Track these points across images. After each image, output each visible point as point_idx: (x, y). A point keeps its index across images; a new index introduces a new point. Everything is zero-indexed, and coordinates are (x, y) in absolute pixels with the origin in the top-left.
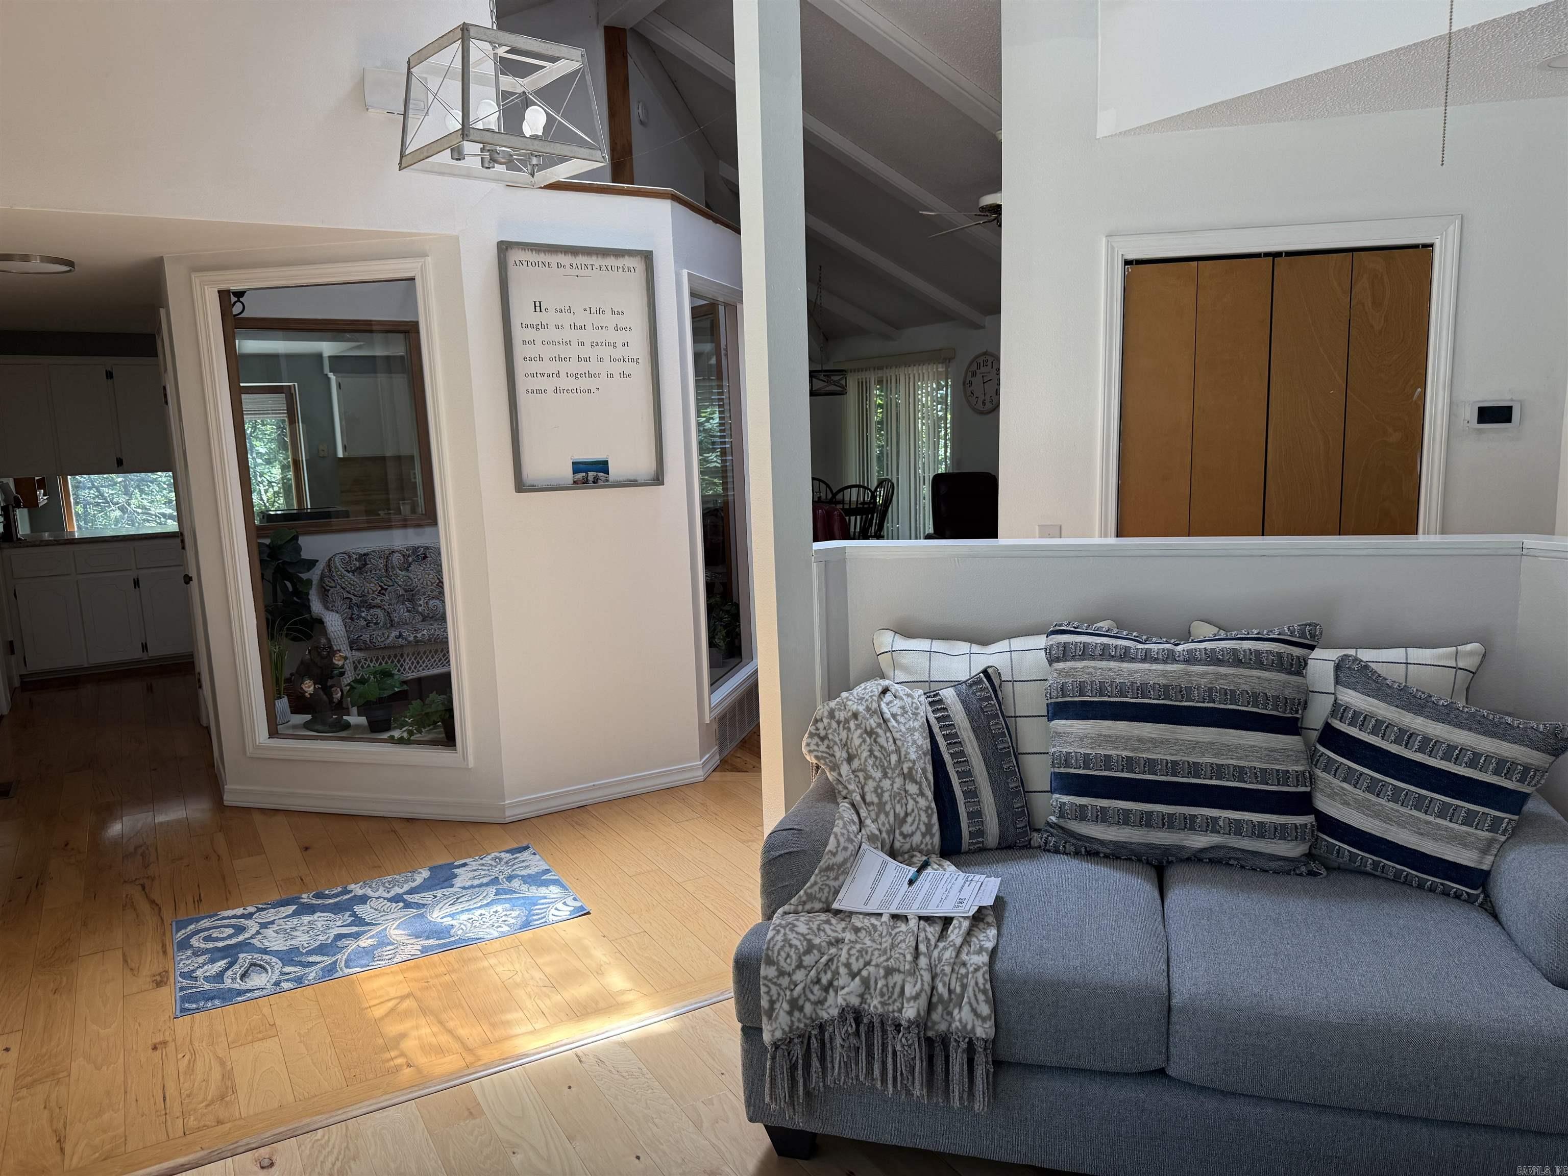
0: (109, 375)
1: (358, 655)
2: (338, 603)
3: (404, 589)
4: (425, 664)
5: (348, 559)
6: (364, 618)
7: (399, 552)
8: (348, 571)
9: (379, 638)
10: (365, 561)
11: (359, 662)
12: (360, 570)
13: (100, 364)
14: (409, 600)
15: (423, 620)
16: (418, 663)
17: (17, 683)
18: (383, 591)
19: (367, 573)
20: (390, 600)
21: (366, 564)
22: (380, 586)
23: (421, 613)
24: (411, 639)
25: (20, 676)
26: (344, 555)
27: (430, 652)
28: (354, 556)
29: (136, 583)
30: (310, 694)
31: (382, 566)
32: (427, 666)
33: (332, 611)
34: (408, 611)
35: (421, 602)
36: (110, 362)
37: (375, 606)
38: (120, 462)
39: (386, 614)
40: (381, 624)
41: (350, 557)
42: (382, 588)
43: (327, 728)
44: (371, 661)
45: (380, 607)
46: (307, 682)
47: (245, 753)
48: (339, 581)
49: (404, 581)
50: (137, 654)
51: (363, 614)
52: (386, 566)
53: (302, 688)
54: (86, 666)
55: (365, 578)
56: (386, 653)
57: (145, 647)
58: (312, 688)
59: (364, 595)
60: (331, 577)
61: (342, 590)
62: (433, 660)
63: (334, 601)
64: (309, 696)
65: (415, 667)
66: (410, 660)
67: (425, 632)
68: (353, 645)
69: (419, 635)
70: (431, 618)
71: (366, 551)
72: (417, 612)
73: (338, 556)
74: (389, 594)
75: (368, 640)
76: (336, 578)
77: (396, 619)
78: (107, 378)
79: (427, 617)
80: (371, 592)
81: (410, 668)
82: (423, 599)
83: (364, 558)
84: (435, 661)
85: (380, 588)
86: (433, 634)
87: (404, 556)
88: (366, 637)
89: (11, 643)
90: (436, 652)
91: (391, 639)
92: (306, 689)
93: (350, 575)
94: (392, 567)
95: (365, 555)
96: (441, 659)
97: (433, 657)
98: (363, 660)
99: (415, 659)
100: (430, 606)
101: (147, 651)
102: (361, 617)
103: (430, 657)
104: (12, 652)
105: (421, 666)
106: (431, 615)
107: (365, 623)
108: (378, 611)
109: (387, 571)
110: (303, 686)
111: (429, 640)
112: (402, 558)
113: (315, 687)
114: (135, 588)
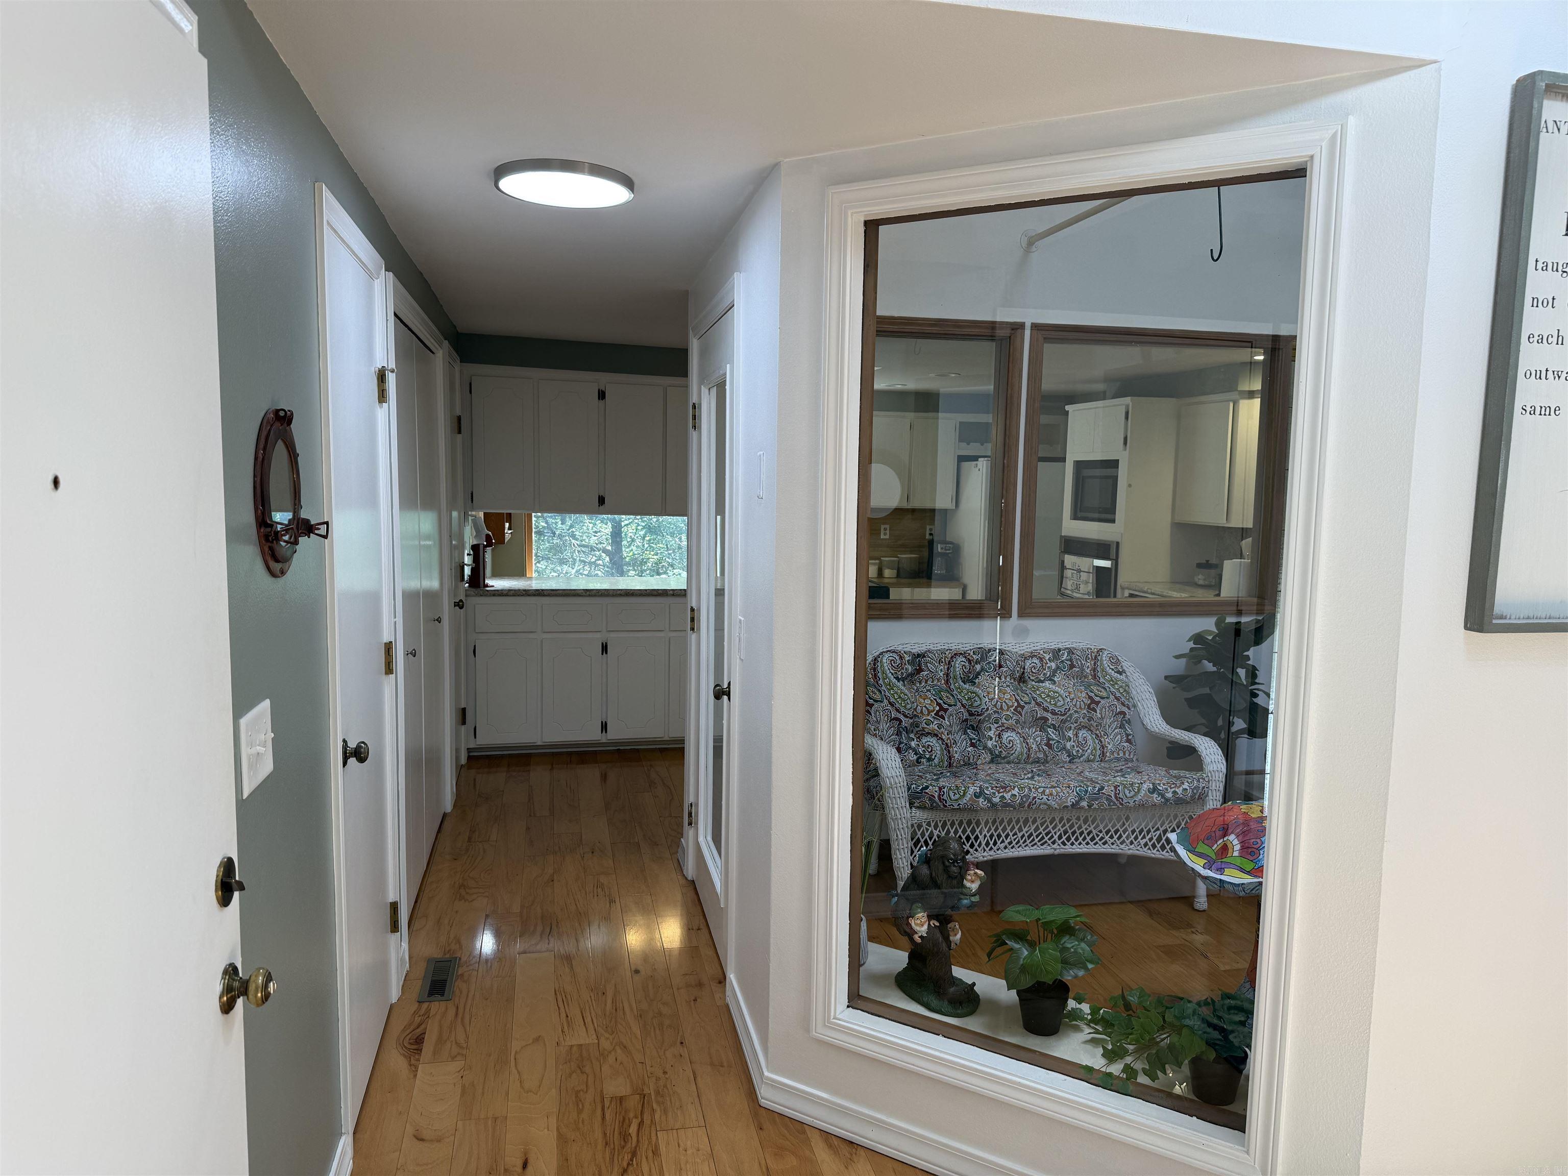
0: (602, 395)
1: (920, 815)
2: (884, 726)
3: (968, 711)
4: (1009, 840)
5: (899, 662)
6: (914, 750)
7: (963, 654)
8: (897, 678)
9: (952, 794)
10: (919, 665)
11: (920, 826)
12: (909, 679)
13: (590, 381)
14: (973, 728)
15: (992, 761)
16: (999, 836)
17: (463, 761)
18: (941, 713)
19: (920, 683)
20: (951, 726)
21: (920, 670)
22: (938, 704)
23: (990, 750)
24: (996, 800)
25: (468, 749)
26: (895, 655)
27: (1018, 822)
28: (907, 658)
29: (605, 648)
30: (921, 937)
31: (941, 674)
32: (1010, 843)
33: (875, 735)
34: (973, 745)
35: (991, 733)
36: (604, 379)
37: (929, 734)
38: (602, 501)
39: (944, 747)
40: (936, 761)
41: (901, 658)
42: (941, 708)
43: (945, 1005)
44: (936, 827)
45: (936, 735)
46: (920, 915)
47: (807, 1030)
48: (887, 693)
49: (970, 699)
50: (592, 734)
51: (913, 744)
52: (947, 675)
53: (909, 925)
54: (539, 743)
55: (917, 690)
56: (957, 817)
57: (604, 727)
58: (926, 927)
59: (915, 716)
60: (877, 686)
61: (889, 707)
62: (1020, 835)
63: (878, 722)
64: (919, 940)
65: (995, 843)
66: (988, 832)
67: (1016, 791)
68: (916, 798)
69: (1008, 796)
70: (1004, 758)
71: (924, 649)
72: (985, 747)
73: (887, 656)
74: (949, 718)
75: (936, 795)
76: (884, 688)
77: (956, 756)
78: (599, 399)
79: (997, 756)
80: (925, 711)
81: (987, 844)
82: (993, 729)
83: (918, 658)
84: (1023, 835)
85: (938, 708)
86: (1028, 796)
87: (970, 661)
88: (933, 790)
89: (464, 710)
90: (1026, 822)
91: (968, 797)
92: (916, 928)
93: (900, 684)
94: (955, 678)
95: (919, 655)
96: (1031, 835)
97: (1020, 830)
98: (924, 825)
99: (996, 830)
100: (1004, 741)
101: (606, 732)
102: (910, 747)
103: (1016, 829)
104: (464, 722)
105: (1003, 842)
106: (1004, 754)
107: (915, 757)
108: (933, 741)
109: (947, 682)
110: (912, 922)
111: (1021, 805)
112: (967, 664)
113: (929, 924)
114: (602, 654)
